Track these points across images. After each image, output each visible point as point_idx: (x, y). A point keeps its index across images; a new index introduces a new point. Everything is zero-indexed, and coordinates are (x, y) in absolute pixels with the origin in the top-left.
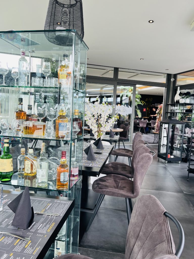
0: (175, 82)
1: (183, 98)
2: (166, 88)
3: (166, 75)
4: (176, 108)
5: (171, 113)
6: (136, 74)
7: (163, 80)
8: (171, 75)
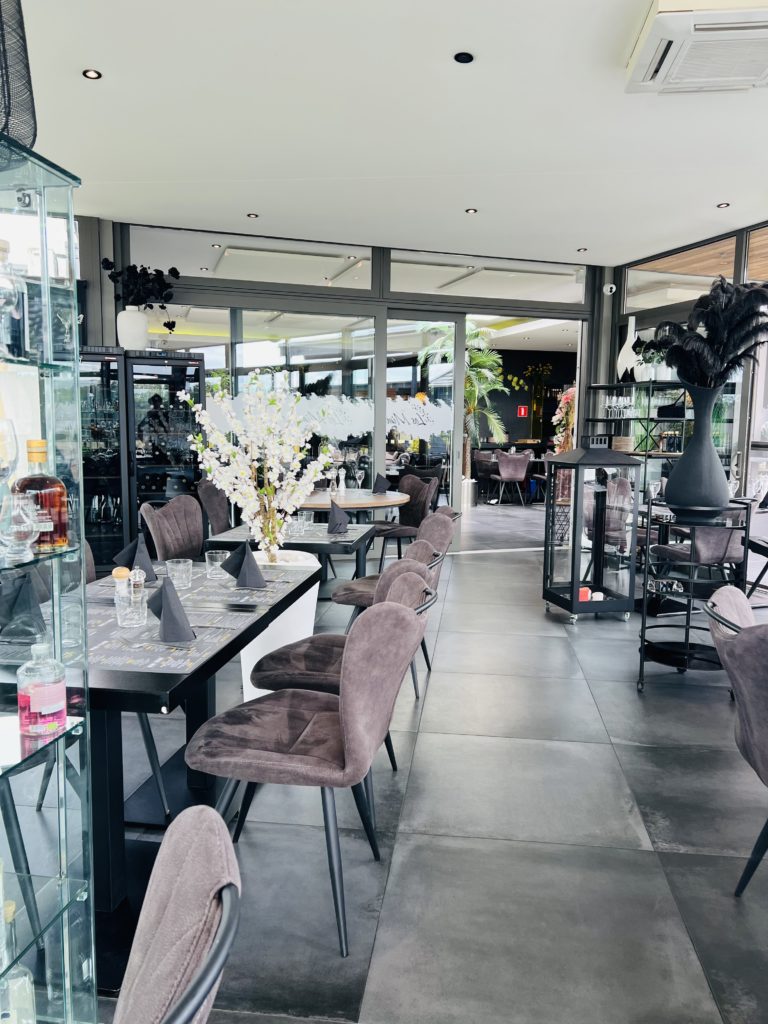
0: (617, 298)
1: (647, 361)
2: (585, 324)
3: (583, 272)
4: (623, 401)
5: (608, 422)
6: (464, 271)
7: (574, 291)
8: (601, 269)
